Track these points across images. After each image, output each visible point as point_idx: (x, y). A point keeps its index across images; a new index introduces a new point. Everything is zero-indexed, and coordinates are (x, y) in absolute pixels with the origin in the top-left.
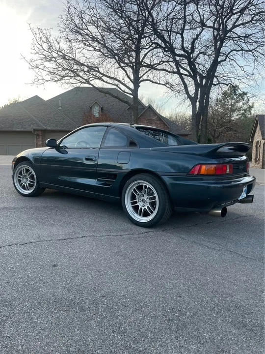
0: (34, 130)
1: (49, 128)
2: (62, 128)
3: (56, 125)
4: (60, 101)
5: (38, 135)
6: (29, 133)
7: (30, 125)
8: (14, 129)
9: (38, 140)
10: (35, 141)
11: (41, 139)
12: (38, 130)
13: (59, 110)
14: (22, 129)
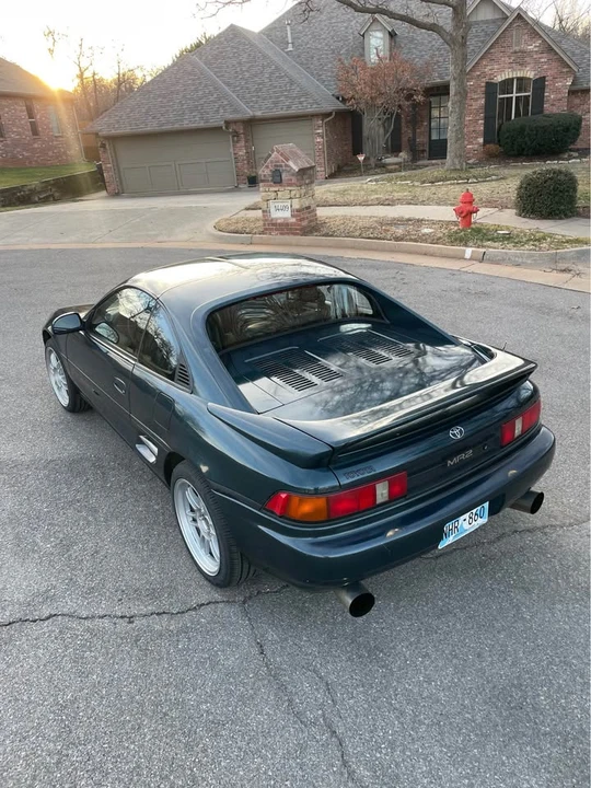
0: (228, 123)
1: (259, 114)
2: (289, 107)
3: (274, 103)
4: (288, 28)
5: (236, 134)
6: (216, 130)
7: (217, 111)
8: (186, 124)
9: (238, 145)
10: (231, 150)
11: (243, 143)
12: (235, 122)
13: (287, 53)
14: (202, 124)
